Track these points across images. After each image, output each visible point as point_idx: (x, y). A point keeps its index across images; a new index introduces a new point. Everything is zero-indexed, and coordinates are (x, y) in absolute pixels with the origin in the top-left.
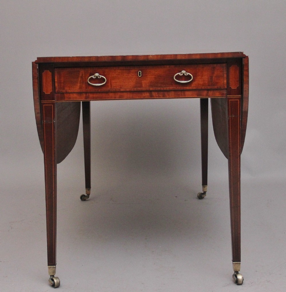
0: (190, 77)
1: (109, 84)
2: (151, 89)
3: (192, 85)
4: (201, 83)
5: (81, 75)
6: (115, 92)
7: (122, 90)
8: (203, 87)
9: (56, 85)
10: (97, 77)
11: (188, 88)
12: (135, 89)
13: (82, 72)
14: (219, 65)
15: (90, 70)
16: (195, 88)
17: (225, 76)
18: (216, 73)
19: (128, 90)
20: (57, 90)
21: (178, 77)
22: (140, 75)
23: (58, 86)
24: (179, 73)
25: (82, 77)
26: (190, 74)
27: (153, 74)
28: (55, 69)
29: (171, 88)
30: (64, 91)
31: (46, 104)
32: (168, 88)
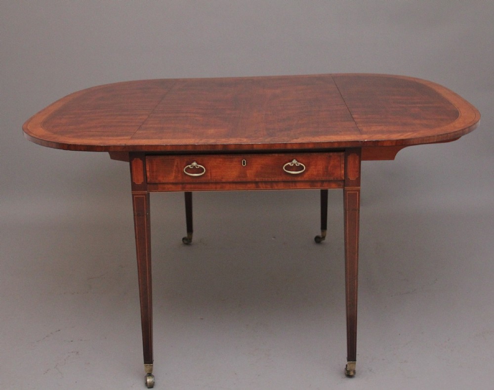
0: (302, 168)
1: (209, 174)
2: (257, 179)
3: (305, 176)
4: (315, 173)
5: (176, 164)
6: (216, 183)
7: (224, 180)
8: (317, 179)
9: (148, 174)
10: (194, 167)
11: (299, 179)
12: (239, 180)
13: (177, 160)
14: (335, 153)
15: (186, 158)
16: (307, 179)
17: (343, 166)
18: (332, 163)
19: (231, 180)
20: (148, 180)
21: (288, 168)
22: (244, 164)
23: (150, 175)
24: (289, 163)
25: (177, 166)
26: (302, 164)
27: (259, 162)
28: (146, 157)
29: (280, 179)
30: (157, 182)
31: (137, 195)
32: (276, 179)
